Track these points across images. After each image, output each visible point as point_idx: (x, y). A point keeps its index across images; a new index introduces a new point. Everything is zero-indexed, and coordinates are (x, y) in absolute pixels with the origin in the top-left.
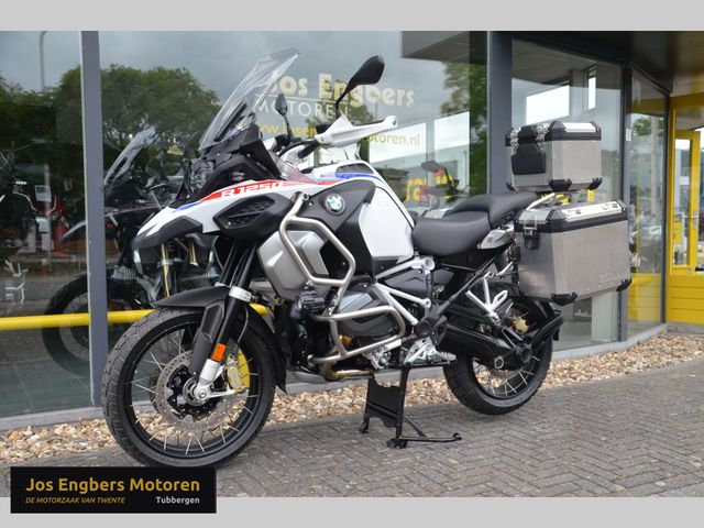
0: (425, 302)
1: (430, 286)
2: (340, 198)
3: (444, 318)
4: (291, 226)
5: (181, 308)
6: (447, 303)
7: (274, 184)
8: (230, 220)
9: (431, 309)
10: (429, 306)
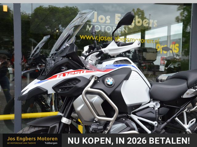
0: (155, 123)
1: (157, 115)
2: (112, 79)
3: (164, 131)
4: (88, 93)
5: (39, 127)
6: (166, 123)
7: (82, 72)
8: (61, 88)
9: (157, 127)
10: (156, 125)
